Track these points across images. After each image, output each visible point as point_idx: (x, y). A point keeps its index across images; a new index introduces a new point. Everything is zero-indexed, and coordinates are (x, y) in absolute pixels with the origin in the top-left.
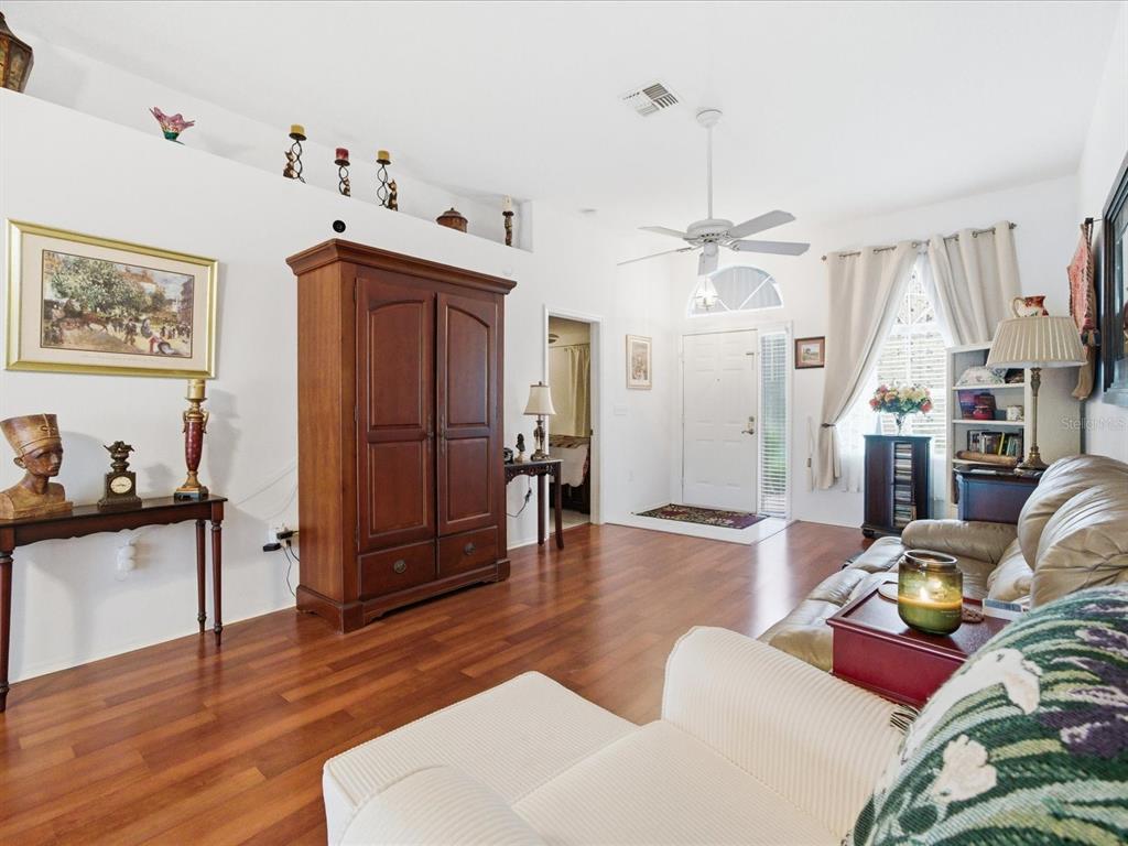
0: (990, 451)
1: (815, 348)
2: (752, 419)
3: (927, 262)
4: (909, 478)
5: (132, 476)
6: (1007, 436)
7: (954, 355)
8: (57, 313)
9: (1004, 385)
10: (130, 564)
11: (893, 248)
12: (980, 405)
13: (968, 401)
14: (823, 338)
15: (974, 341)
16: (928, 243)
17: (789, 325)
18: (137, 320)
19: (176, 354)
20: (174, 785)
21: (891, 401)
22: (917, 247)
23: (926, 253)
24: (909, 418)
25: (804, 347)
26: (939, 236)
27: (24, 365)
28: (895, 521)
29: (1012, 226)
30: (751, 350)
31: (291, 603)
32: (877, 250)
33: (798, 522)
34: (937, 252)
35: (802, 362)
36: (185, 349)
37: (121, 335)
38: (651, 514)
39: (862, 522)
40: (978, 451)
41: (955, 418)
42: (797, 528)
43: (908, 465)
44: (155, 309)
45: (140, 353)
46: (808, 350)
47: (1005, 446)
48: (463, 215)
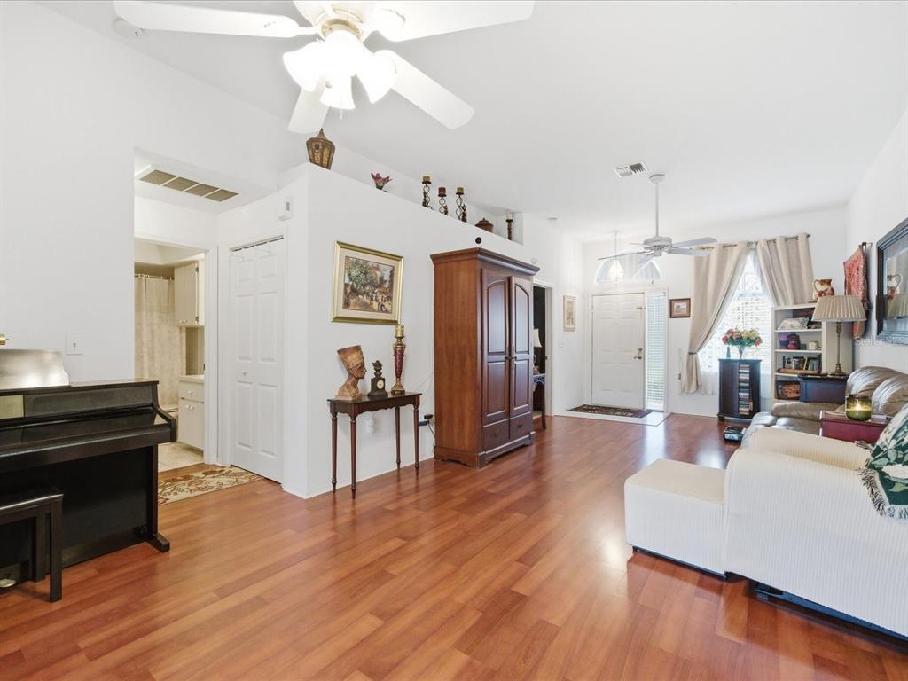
0: (798, 368)
1: (684, 305)
2: (640, 350)
3: (756, 254)
4: (747, 385)
5: (383, 380)
6: (808, 360)
7: (776, 311)
8: (349, 290)
9: (806, 330)
10: (372, 429)
11: (735, 245)
12: (791, 341)
13: (784, 338)
14: (689, 299)
15: (786, 304)
16: (757, 243)
17: (666, 291)
18: (374, 292)
19: (387, 311)
20: (492, 517)
21: (737, 339)
22: (749, 245)
23: (755, 249)
24: (747, 349)
25: (676, 305)
26: (765, 239)
27: (338, 319)
28: (739, 411)
29: (808, 236)
30: (639, 305)
31: (433, 456)
32: (725, 246)
33: (672, 414)
34: (763, 249)
35: (675, 314)
36: (389, 309)
37: (368, 301)
38: (576, 410)
39: (718, 411)
40: (790, 368)
41: (776, 348)
42: (671, 418)
43: (747, 377)
44: (380, 286)
45: (374, 311)
46: (679, 306)
47: (807, 365)
48: (491, 222)
